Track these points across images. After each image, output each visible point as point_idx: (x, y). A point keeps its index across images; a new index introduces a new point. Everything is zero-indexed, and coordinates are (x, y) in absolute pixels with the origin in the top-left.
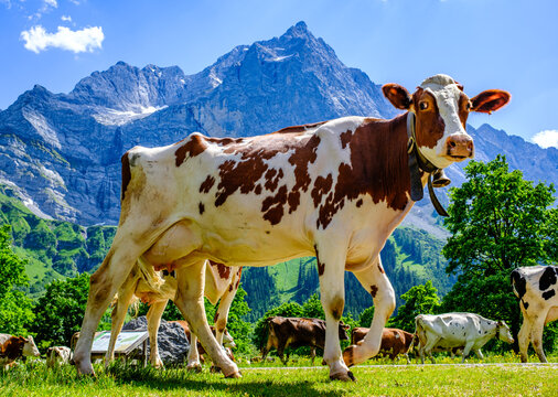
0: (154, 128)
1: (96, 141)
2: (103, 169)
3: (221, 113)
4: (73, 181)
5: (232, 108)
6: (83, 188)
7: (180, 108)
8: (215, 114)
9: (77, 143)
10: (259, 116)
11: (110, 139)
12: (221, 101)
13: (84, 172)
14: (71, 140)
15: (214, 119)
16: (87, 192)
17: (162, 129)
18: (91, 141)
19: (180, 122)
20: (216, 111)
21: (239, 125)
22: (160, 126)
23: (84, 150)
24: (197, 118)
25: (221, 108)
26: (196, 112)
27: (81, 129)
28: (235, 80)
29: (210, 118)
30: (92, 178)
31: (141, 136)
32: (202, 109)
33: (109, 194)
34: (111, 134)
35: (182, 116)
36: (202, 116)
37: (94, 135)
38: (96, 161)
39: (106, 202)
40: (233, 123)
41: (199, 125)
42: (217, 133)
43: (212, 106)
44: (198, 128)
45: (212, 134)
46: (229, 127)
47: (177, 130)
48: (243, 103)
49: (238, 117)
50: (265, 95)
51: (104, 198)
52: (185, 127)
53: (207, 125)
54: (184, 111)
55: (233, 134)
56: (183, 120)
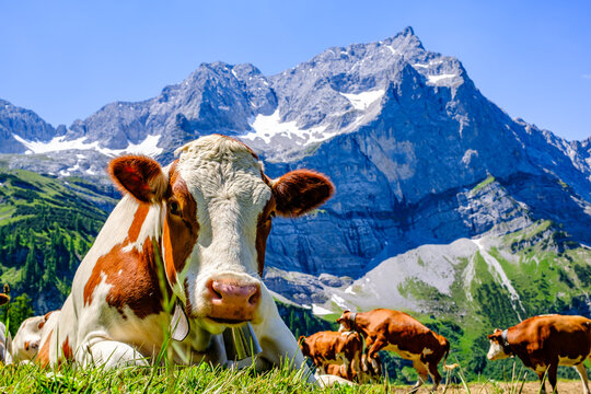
3: (388, 144)
5: (400, 137)
6: (280, 248)
7: (344, 139)
8: (382, 145)
10: (433, 148)
12: (387, 131)
15: (382, 151)
16: (285, 252)
17: (333, 165)
19: (347, 156)
20: (383, 141)
21: (410, 157)
22: (330, 161)
24: (363, 150)
25: (388, 137)
26: (361, 142)
28: (396, 105)
29: (378, 149)
30: (283, 234)
32: (368, 139)
33: (310, 252)
35: (348, 146)
36: (369, 147)
39: (310, 262)
40: (404, 155)
41: (367, 158)
42: (387, 168)
43: (378, 136)
44: (366, 162)
45: (382, 168)
46: (400, 159)
47: (347, 165)
48: (411, 132)
49: (408, 148)
50: (435, 124)
51: (306, 258)
52: (353, 160)
53: (376, 157)
54: (349, 141)
55: (405, 168)
56: (350, 153)
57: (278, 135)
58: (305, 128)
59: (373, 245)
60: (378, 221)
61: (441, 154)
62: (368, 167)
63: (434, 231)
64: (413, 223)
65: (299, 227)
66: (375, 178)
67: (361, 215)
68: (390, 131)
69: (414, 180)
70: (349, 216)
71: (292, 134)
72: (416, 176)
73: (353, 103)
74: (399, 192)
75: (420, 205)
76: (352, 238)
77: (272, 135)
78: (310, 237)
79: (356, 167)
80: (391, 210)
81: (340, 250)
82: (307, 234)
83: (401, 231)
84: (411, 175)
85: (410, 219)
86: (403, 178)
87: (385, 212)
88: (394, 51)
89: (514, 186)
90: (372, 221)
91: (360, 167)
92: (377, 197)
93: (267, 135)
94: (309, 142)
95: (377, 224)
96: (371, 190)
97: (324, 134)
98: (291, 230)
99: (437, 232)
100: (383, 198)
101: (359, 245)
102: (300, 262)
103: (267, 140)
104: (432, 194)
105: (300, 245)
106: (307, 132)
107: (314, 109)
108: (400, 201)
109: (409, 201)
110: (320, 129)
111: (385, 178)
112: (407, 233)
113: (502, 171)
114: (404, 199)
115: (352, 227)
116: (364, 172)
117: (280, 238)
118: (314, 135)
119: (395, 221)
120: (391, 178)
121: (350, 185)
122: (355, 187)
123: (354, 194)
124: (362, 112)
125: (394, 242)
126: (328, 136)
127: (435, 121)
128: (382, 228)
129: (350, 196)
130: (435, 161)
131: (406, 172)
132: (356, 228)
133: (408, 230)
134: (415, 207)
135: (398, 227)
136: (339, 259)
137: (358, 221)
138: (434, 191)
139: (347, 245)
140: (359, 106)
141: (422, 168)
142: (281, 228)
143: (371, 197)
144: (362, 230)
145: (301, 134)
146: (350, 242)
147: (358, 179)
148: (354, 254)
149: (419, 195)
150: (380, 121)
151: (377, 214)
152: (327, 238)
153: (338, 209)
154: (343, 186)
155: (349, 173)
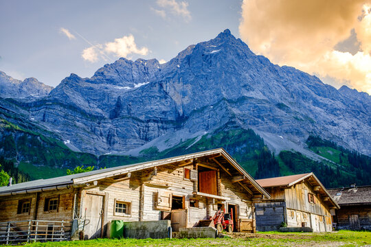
0: (140, 96)
1: (106, 105)
2: (110, 121)
3: (179, 86)
4: (93, 129)
5: (185, 82)
6: (99, 133)
7: (155, 84)
9: (95, 106)
10: (201, 86)
11: (114, 104)
12: (179, 79)
13: (99, 123)
14: (91, 105)
15: (175, 90)
16: (101, 135)
17: (145, 97)
18: (104, 105)
19: (155, 92)
20: (176, 85)
21: (189, 92)
22: (143, 94)
23: (99, 110)
24: (165, 89)
25: (179, 82)
26: (164, 86)
27: (98, 98)
28: (187, 66)
29: (173, 89)
30: (104, 127)
31: (132, 101)
32: (168, 84)
33: (114, 136)
34: (115, 101)
35: (157, 88)
36: (168, 88)
37: (105, 101)
38: (106, 117)
39: (112, 140)
40: (186, 91)
41: (167, 93)
42: (177, 98)
43: (174, 82)
44: (166, 95)
45: (174, 98)
46: (184, 94)
47: (153, 97)
48: (192, 79)
49: (189, 88)
50: (205, 74)
51: (111, 138)
52: (158, 94)
53: (171, 93)
54: (157, 85)
55: (186, 98)
56: (157, 91)
59: (154, 135)
61: (205, 89)
62: (166, 98)
66: (169, 104)
67: (154, 121)
68: (181, 79)
69: (188, 105)
70: (148, 121)
74: (181, 111)
76: (144, 131)
78: (118, 129)
79: (158, 98)
80: (175, 120)
81: (132, 136)
82: (117, 127)
83: (176, 130)
84: (189, 101)
85: (182, 124)
86: (185, 103)
90: (160, 124)
91: (161, 98)
92: (168, 113)
95: (163, 126)
96: (164, 109)
100: (171, 114)
101: (146, 135)
105: (110, 132)
108: (181, 115)
109: (186, 115)
111: (175, 103)
114: (183, 114)
115: (146, 126)
116: (163, 101)
120: (178, 104)
121: (152, 106)
122: (155, 107)
123: (153, 111)
127: (205, 72)
128: (166, 129)
129: (151, 112)
130: (200, 93)
131: (186, 100)
132: (148, 127)
133: (180, 129)
135: (175, 128)
136: (130, 140)
137: (151, 124)
138: (195, 109)
139: (139, 134)
141: (194, 97)
142: (104, 124)
143: (164, 113)
144: (151, 128)
146: (142, 133)
147: (158, 104)
148: (142, 139)
150: (175, 74)
151: (165, 121)
152: (127, 130)
153: (143, 118)
154: (149, 107)
155: (154, 101)
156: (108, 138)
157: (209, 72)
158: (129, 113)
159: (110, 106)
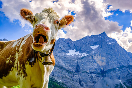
0: (85, 61)
1: (72, 65)
3: (100, 57)
4: (72, 78)
5: (102, 56)
6: (75, 80)
7: (90, 56)
8: (98, 58)
10: (110, 59)
11: (76, 65)
12: (99, 54)
13: (73, 75)
14: (67, 65)
15: (98, 59)
16: (76, 81)
17: (87, 62)
18: (71, 65)
19: (91, 60)
20: (98, 57)
21: (105, 61)
22: (87, 60)
23: (70, 68)
24: (94, 58)
26: (94, 57)
27: (68, 62)
28: (101, 49)
29: (97, 59)
31: (83, 64)
32: (95, 56)
33: (82, 81)
34: (76, 63)
35: (91, 58)
36: (95, 58)
37: (72, 64)
38: (74, 71)
39: (82, 84)
40: (103, 60)
41: (95, 60)
42: (99, 63)
43: (98, 56)
44: (95, 61)
45: (98, 63)
46: (102, 61)
47: (90, 62)
48: (105, 55)
49: (104, 59)
50: (110, 53)
51: (81, 83)
52: (92, 61)
53: (97, 60)
54: (91, 56)
55: (104, 63)
56: (91, 59)
57: (75, 54)
58: (81, 53)
59: (96, 80)
60: (97, 75)
61: (112, 60)
62: (95, 62)
63: (110, 78)
64: (105, 76)
65: (80, 75)
66: (97, 65)
67: (94, 73)
68: (100, 54)
69: (105, 66)
70: (91, 73)
71: (78, 54)
72: (106, 65)
73: (92, 48)
74: (102, 68)
75: (107, 71)
76: (91, 78)
77: (74, 54)
78: (82, 78)
79: (92, 62)
80: (100, 72)
81: (88, 81)
82: (81, 77)
83: (103, 77)
84: (105, 64)
85: (105, 75)
86: (103, 65)
87: (99, 73)
88: (101, 37)
89: (129, 68)
90: (96, 75)
91: (93, 62)
92: (97, 69)
93: (73, 54)
94: (82, 56)
95: (97, 76)
96: (96, 68)
97: (85, 55)
98: (78, 76)
99: (111, 78)
100: (98, 70)
101: (93, 80)
102: (79, 83)
103: (73, 56)
104: (110, 69)
105: (79, 80)
106: (82, 54)
107: (83, 49)
108: (102, 70)
109: (104, 71)
110: (85, 53)
111: (99, 65)
112: (104, 78)
113: (126, 64)
114: (103, 70)
115: (91, 76)
116: (94, 64)
117: (75, 78)
118: (83, 55)
119: (101, 75)
120: (100, 65)
121: (91, 66)
122: (92, 67)
123: (92, 68)
124: (94, 50)
125: (101, 80)
126: (86, 55)
127: (110, 52)
128: (98, 76)
129: (91, 69)
130: (110, 62)
131: (104, 64)
132: (92, 76)
133: (104, 77)
134: (106, 72)
135: (102, 76)
136: (88, 83)
137: (93, 75)
138: (110, 68)
139: (90, 80)
140: (93, 49)
141: (107, 63)
142: (75, 75)
143: (96, 69)
144: (93, 77)
145: (80, 54)
146: (91, 79)
147: (93, 65)
148: (92, 82)
149: (107, 69)
150: (98, 52)
151: (97, 73)
152: (86, 78)
153: (88, 71)
154: (89, 67)
155: (91, 64)
156: (79, 82)
157: (112, 53)
158: (83, 69)
159: (74, 66)
